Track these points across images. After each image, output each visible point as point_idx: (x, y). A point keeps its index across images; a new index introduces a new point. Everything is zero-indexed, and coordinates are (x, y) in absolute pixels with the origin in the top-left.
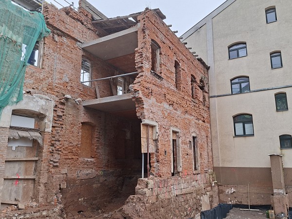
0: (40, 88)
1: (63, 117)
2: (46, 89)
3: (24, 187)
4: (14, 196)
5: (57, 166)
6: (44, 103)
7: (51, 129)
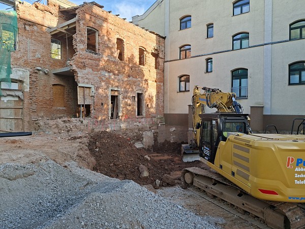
0: (18, 64)
1: (37, 82)
2: (23, 64)
3: (15, 123)
4: (9, 127)
5: (35, 112)
6: (22, 74)
7: (29, 89)
